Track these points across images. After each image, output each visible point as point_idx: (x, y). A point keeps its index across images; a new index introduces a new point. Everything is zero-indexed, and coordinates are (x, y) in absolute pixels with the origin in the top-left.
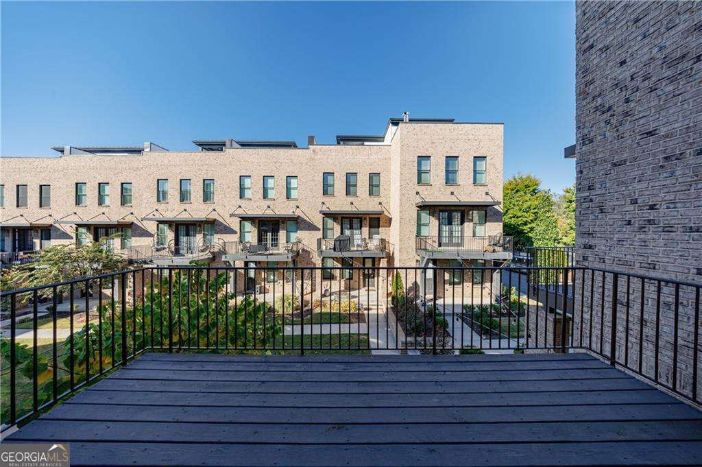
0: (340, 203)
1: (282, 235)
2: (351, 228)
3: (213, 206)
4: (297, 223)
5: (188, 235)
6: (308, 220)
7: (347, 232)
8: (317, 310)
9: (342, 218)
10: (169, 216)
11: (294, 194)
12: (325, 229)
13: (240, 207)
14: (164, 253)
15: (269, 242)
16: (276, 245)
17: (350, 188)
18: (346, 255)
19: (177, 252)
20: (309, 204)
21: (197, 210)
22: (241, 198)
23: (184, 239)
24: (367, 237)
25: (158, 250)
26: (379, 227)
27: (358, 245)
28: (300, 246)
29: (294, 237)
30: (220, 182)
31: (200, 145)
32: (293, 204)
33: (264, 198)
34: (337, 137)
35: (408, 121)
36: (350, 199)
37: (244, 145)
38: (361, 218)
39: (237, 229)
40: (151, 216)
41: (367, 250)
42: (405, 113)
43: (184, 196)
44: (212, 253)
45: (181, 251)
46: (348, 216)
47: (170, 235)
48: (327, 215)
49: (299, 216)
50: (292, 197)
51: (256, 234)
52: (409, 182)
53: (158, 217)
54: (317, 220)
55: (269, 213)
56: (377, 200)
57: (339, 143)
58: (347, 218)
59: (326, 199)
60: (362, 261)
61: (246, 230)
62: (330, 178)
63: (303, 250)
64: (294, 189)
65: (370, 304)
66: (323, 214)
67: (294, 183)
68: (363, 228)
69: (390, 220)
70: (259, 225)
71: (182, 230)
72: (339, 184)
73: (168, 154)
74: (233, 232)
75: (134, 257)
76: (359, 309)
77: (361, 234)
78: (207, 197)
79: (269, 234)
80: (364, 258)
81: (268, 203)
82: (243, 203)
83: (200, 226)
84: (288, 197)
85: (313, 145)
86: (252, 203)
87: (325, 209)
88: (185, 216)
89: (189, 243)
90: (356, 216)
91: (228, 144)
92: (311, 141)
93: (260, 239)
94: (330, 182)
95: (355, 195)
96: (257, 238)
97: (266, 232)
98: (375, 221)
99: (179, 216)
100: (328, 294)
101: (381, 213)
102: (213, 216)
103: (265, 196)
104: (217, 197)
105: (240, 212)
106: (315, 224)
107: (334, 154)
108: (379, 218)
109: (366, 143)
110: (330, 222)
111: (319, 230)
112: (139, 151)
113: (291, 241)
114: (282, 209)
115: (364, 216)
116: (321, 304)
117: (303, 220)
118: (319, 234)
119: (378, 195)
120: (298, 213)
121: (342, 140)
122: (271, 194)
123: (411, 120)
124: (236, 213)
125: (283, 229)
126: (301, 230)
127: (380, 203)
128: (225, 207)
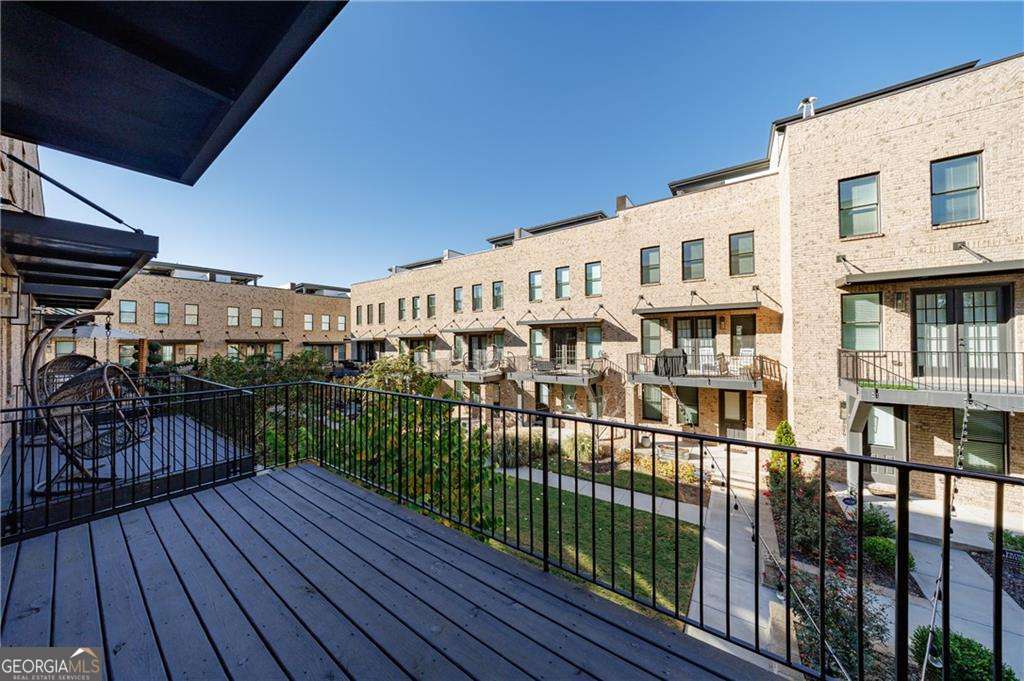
0: (673, 294)
1: (581, 347)
2: (694, 335)
3: (503, 313)
4: (600, 330)
5: (480, 348)
6: (618, 325)
7: (687, 344)
8: (626, 466)
9: (676, 320)
10: (463, 326)
11: (596, 288)
12: (645, 339)
13: (530, 312)
14: (459, 367)
15: (564, 358)
16: (573, 362)
17: (690, 267)
18: (678, 381)
19: (470, 367)
20: (618, 301)
21: (488, 320)
22: (531, 300)
23: (477, 352)
24: (727, 352)
25: (454, 364)
26: (754, 333)
27: (707, 367)
28: (606, 365)
29: (596, 350)
30: (508, 283)
31: (493, 242)
32: (594, 302)
33: (557, 297)
34: (670, 186)
35: (813, 114)
36: (690, 286)
37: (536, 231)
38: (713, 319)
39: (526, 340)
40: (449, 328)
41: (727, 376)
42: (806, 101)
43: (476, 304)
44: (502, 369)
45: (475, 366)
46: (687, 315)
47: (465, 348)
48: (648, 316)
49: (603, 321)
50: (594, 292)
51: (548, 346)
52: (815, 238)
53: (455, 328)
54: (632, 325)
55: (563, 317)
56: (747, 282)
57: (675, 194)
58: (685, 318)
59: (646, 291)
60: (717, 395)
61: (537, 341)
62: (653, 256)
63: (610, 370)
64: (596, 280)
65: (732, 476)
66: (641, 315)
67: (596, 271)
68: (717, 336)
69: (780, 318)
70: (552, 335)
71: (475, 341)
72: (669, 263)
73: (462, 258)
74: (522, 344)
75: (435, 371)
76: (701, 481)
77: (714, 346)
78: (497, 302)
79: (564, 347)
80: (722, 392)
81: (561, 304)
82: (533, 307)
83: (490, 336)
84: (588, 292)
85: (625, 208)
86: (542, 306)
87: (643, 305)
88: (476, 327)
89: (481, 357)
90: (703, 314)
91: (517, 236)
92: (621, 203)
93: (553, 354)
94: (694, 256)
95: (701, 277)
96: (549, 351)
97: (561, 344)
98: (746, 322)
99: (471, 327)
100: (648, 444)
101: (757, 307)
102: (502, 325)
103: (558, 295)
104: (506, 302)
105: (529, 318)
106: (628, 331)
107: (659, 215)
108: (754, 316)
109: (727, 182)
110: (654, 328)
111: (635, 339)
112: (439, 262)
113: (594, 357)
114: (581, 310)
115: (718, 315)
116: (632, 458)
117: (610, 326)
118: (635, 347)
119: (752, 273)
120: (602, 315)
121: (679, 188)
122: (566, 291)
123: (818, 112)
124: (525, 319)
125: (582, 339)
126: (607, 340)
127: (756, 288)
128: (514, 315)
